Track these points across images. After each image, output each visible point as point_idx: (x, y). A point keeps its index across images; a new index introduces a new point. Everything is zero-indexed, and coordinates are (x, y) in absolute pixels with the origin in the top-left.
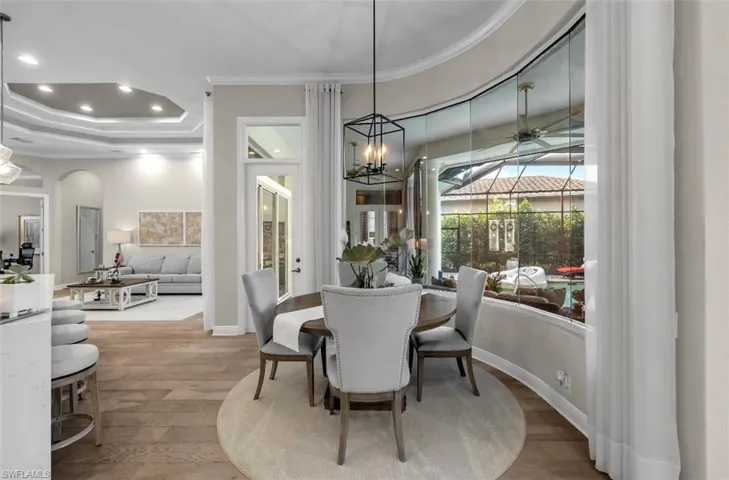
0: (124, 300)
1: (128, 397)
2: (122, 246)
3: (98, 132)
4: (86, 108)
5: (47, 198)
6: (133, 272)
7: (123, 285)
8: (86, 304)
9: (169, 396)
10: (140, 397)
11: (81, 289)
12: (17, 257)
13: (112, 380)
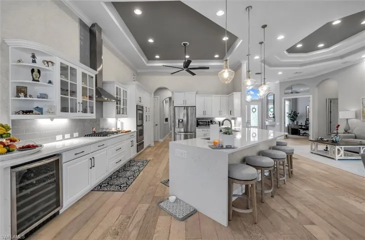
0: (338, 154)
1: (289, 210)
2: (349, 121)
3: (331, 55)
4: (321, 45)
5: (311, 96)
6: (356, 138)
7: (338, 145)
8: (318, 151)
9: (308, 227)
10: (295, 214)
11: (316, 143)
12: (304, 124)
13: (292, 196)
